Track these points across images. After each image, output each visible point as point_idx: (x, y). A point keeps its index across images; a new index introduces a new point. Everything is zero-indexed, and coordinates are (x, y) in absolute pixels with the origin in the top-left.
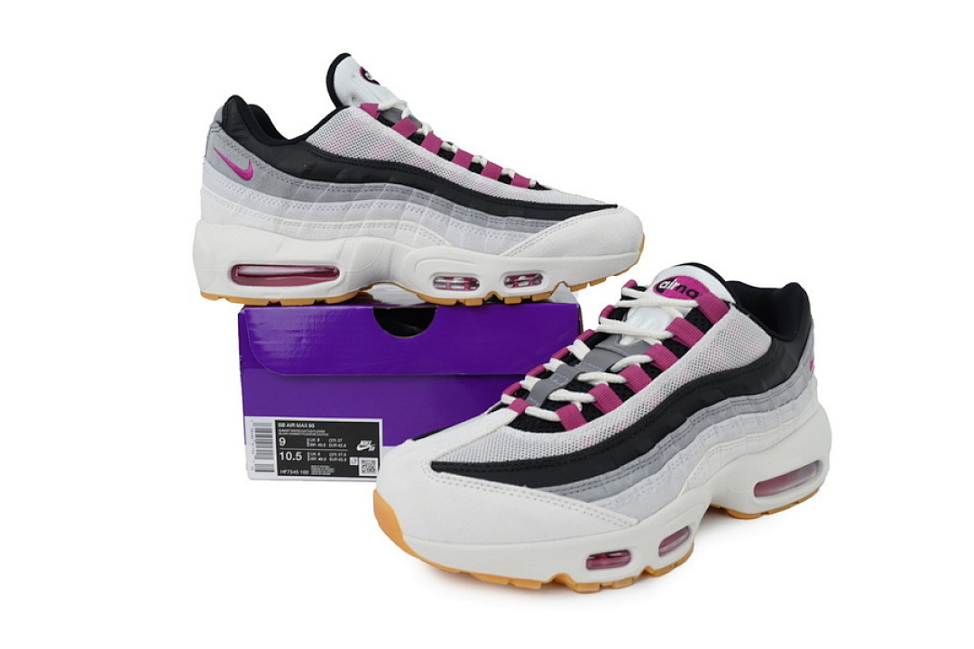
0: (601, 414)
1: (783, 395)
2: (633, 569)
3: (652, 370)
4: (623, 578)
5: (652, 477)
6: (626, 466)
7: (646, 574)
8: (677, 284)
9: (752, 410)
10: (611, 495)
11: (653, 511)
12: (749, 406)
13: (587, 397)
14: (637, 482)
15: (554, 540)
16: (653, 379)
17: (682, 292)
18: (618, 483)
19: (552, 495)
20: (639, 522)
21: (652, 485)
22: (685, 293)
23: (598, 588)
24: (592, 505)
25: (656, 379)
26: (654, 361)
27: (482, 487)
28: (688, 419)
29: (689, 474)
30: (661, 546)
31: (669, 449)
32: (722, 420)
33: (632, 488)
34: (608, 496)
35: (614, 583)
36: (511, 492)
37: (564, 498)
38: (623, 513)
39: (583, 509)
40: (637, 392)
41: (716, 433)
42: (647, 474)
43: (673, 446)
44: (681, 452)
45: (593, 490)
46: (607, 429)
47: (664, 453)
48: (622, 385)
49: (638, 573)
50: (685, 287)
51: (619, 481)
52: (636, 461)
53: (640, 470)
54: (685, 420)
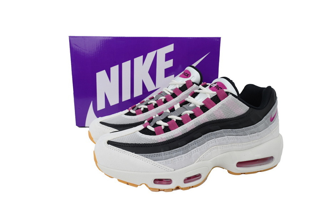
0: (170, 131)
1: (252, 130)
2: (172, 186)
3: (192, 116)
4: (168, 189)
5: (183, 155)
6: (173, 150)
7: (178, 188)
8: (216, 85)
9: (234, 134)
10: (164, 160)
11: (182, 167)
12: (232, 133)
13: (166, 124)
14: (176, 156)
15: (142, 172)
16: (192, 119)
17: (216, 88)
18: (168, 156)
19: (142, 157)
20: (174, 170)
21: (182, 158)
22: (217, 89)
23: (158, 190)
24: (156, 162)
25: (193, 120)
26: (194, 113)
27: (120, 151)
28: (203, 136)
29: (201, 156)
30: (185, 180)
31: (193, 146)
32: (218, 137)
33: (174, 158)
34: (163, 160)
35: (164, 190)
36: (129, 154)
37: (146, 159)
38: (168, 166)
39: (153, 163)
40: (185, 124)
41: (216, 142)
42: (181, 154)
43: (195, 145)
44: (198, 147)
45: (158, 157)
46: (171, 136)
47: (190, 147)
48: (181, 121)
49: (174, 188)
50: (218, 86)
51: (169, 155)
52: (178, 149)
53: (179, 152)
54: (202, 136)
